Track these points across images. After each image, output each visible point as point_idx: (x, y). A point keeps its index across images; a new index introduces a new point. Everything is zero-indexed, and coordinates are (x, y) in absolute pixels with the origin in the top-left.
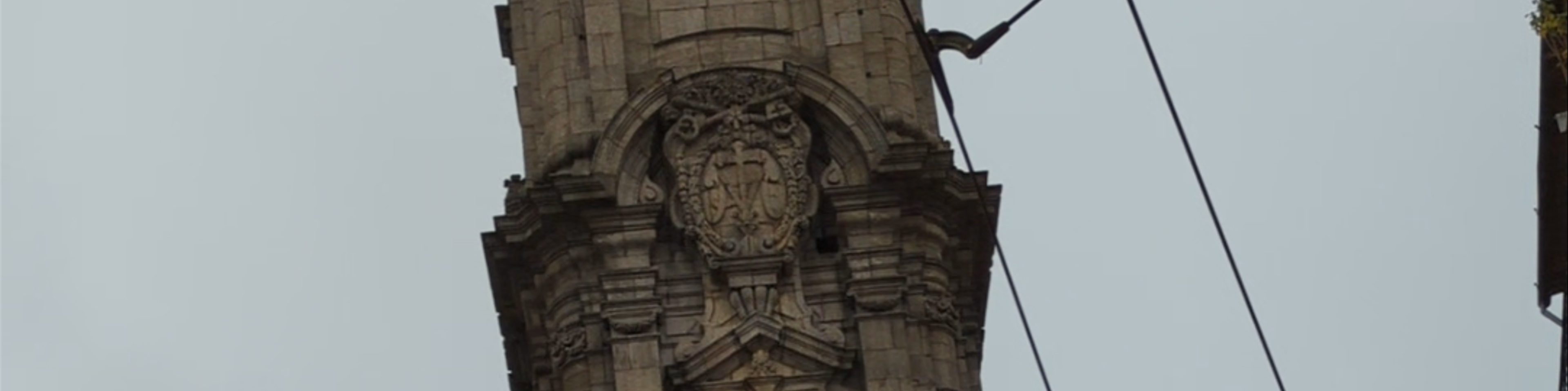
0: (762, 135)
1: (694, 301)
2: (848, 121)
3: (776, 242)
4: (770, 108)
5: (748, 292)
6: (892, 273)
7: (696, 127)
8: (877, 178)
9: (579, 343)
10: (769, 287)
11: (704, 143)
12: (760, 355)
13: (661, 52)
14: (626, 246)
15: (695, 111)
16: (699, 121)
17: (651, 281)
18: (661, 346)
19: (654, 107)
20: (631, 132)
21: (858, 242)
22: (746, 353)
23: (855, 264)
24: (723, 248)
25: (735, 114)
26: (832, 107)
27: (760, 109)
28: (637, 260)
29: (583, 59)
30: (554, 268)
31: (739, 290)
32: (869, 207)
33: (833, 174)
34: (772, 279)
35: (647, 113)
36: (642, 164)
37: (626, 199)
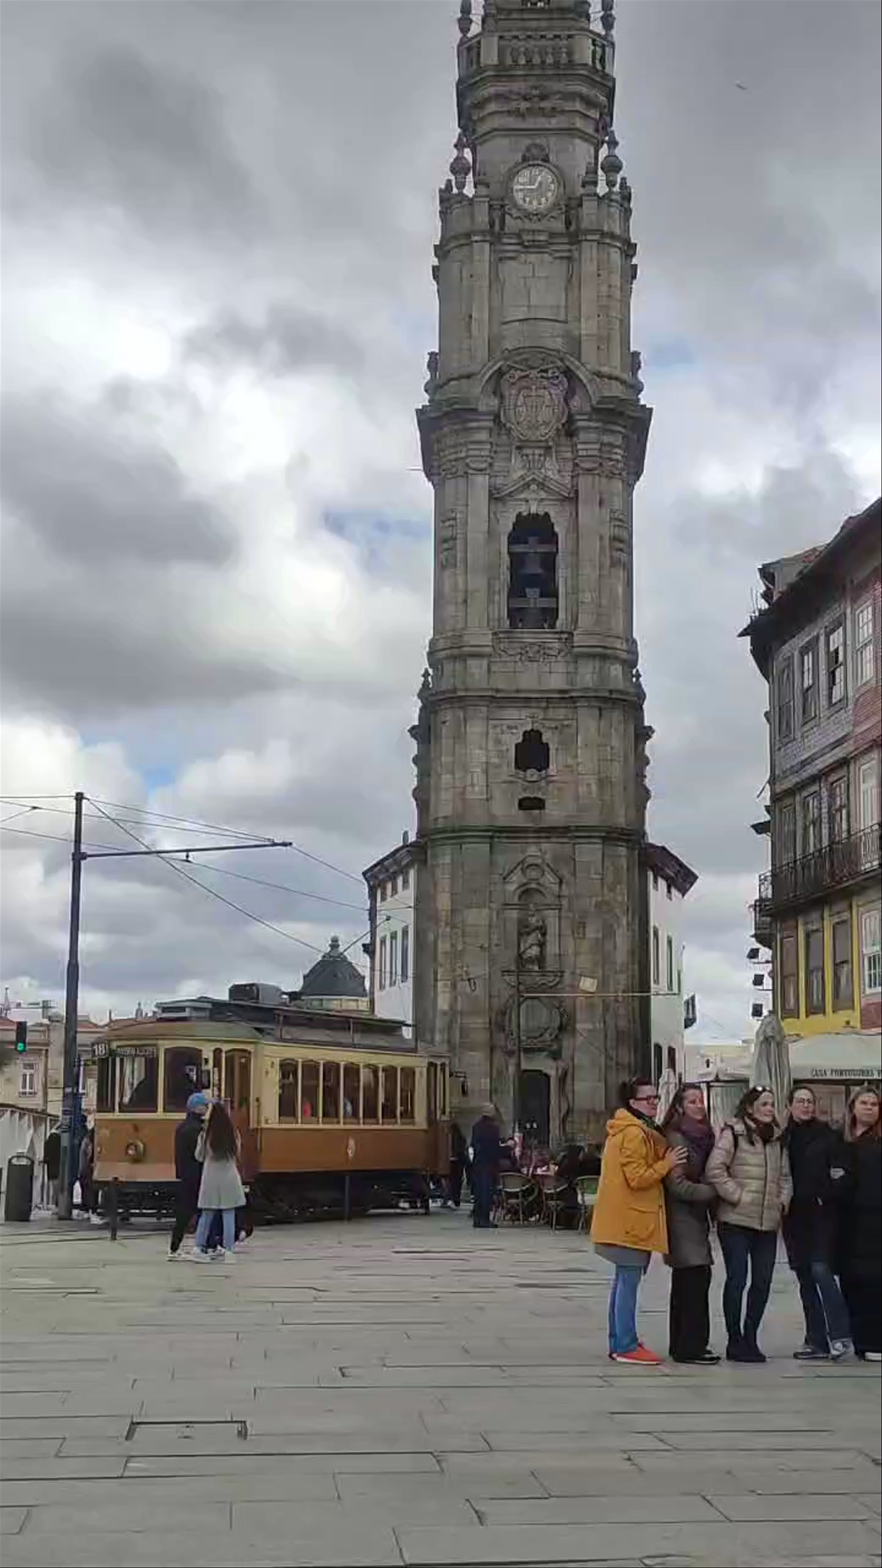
0: (545, 382)
1: (507, 455)
2: (585, 381)
3: (546, 434)
4: (550, 371)
5: (531, 457)
6: (596, 453)
7: (517, 377)
8: (594, 409)
9: (454, 470)
10: (540, 455)
11: (518, 385)
12: (534, 487)
13: (505, 327)
14: (479, 428)
15: (517, 369)
16: (518, 374)
17: (489, 447)
18: (490, 477)
19: (498, 366)
20: (487, 377)
21: (582, 436)
22: (527, 485)
23: (579, 446)
24: (522, 434)
25: (534, 373)
26: (578, 372)
27: (546, 371)
28: (483, 436)
29: (469, 330)
30: (446, 430)
31: (527, 456)
32: (589, 420)
33: (576, 403)
34: (542, 452)
35: (495, 368)
36: (490, 389)
37: (482, 408)
